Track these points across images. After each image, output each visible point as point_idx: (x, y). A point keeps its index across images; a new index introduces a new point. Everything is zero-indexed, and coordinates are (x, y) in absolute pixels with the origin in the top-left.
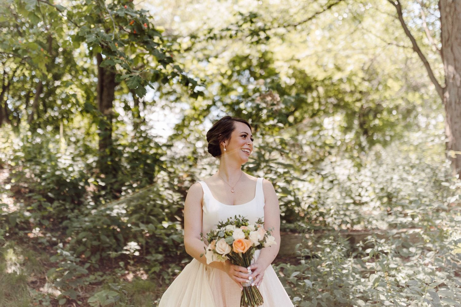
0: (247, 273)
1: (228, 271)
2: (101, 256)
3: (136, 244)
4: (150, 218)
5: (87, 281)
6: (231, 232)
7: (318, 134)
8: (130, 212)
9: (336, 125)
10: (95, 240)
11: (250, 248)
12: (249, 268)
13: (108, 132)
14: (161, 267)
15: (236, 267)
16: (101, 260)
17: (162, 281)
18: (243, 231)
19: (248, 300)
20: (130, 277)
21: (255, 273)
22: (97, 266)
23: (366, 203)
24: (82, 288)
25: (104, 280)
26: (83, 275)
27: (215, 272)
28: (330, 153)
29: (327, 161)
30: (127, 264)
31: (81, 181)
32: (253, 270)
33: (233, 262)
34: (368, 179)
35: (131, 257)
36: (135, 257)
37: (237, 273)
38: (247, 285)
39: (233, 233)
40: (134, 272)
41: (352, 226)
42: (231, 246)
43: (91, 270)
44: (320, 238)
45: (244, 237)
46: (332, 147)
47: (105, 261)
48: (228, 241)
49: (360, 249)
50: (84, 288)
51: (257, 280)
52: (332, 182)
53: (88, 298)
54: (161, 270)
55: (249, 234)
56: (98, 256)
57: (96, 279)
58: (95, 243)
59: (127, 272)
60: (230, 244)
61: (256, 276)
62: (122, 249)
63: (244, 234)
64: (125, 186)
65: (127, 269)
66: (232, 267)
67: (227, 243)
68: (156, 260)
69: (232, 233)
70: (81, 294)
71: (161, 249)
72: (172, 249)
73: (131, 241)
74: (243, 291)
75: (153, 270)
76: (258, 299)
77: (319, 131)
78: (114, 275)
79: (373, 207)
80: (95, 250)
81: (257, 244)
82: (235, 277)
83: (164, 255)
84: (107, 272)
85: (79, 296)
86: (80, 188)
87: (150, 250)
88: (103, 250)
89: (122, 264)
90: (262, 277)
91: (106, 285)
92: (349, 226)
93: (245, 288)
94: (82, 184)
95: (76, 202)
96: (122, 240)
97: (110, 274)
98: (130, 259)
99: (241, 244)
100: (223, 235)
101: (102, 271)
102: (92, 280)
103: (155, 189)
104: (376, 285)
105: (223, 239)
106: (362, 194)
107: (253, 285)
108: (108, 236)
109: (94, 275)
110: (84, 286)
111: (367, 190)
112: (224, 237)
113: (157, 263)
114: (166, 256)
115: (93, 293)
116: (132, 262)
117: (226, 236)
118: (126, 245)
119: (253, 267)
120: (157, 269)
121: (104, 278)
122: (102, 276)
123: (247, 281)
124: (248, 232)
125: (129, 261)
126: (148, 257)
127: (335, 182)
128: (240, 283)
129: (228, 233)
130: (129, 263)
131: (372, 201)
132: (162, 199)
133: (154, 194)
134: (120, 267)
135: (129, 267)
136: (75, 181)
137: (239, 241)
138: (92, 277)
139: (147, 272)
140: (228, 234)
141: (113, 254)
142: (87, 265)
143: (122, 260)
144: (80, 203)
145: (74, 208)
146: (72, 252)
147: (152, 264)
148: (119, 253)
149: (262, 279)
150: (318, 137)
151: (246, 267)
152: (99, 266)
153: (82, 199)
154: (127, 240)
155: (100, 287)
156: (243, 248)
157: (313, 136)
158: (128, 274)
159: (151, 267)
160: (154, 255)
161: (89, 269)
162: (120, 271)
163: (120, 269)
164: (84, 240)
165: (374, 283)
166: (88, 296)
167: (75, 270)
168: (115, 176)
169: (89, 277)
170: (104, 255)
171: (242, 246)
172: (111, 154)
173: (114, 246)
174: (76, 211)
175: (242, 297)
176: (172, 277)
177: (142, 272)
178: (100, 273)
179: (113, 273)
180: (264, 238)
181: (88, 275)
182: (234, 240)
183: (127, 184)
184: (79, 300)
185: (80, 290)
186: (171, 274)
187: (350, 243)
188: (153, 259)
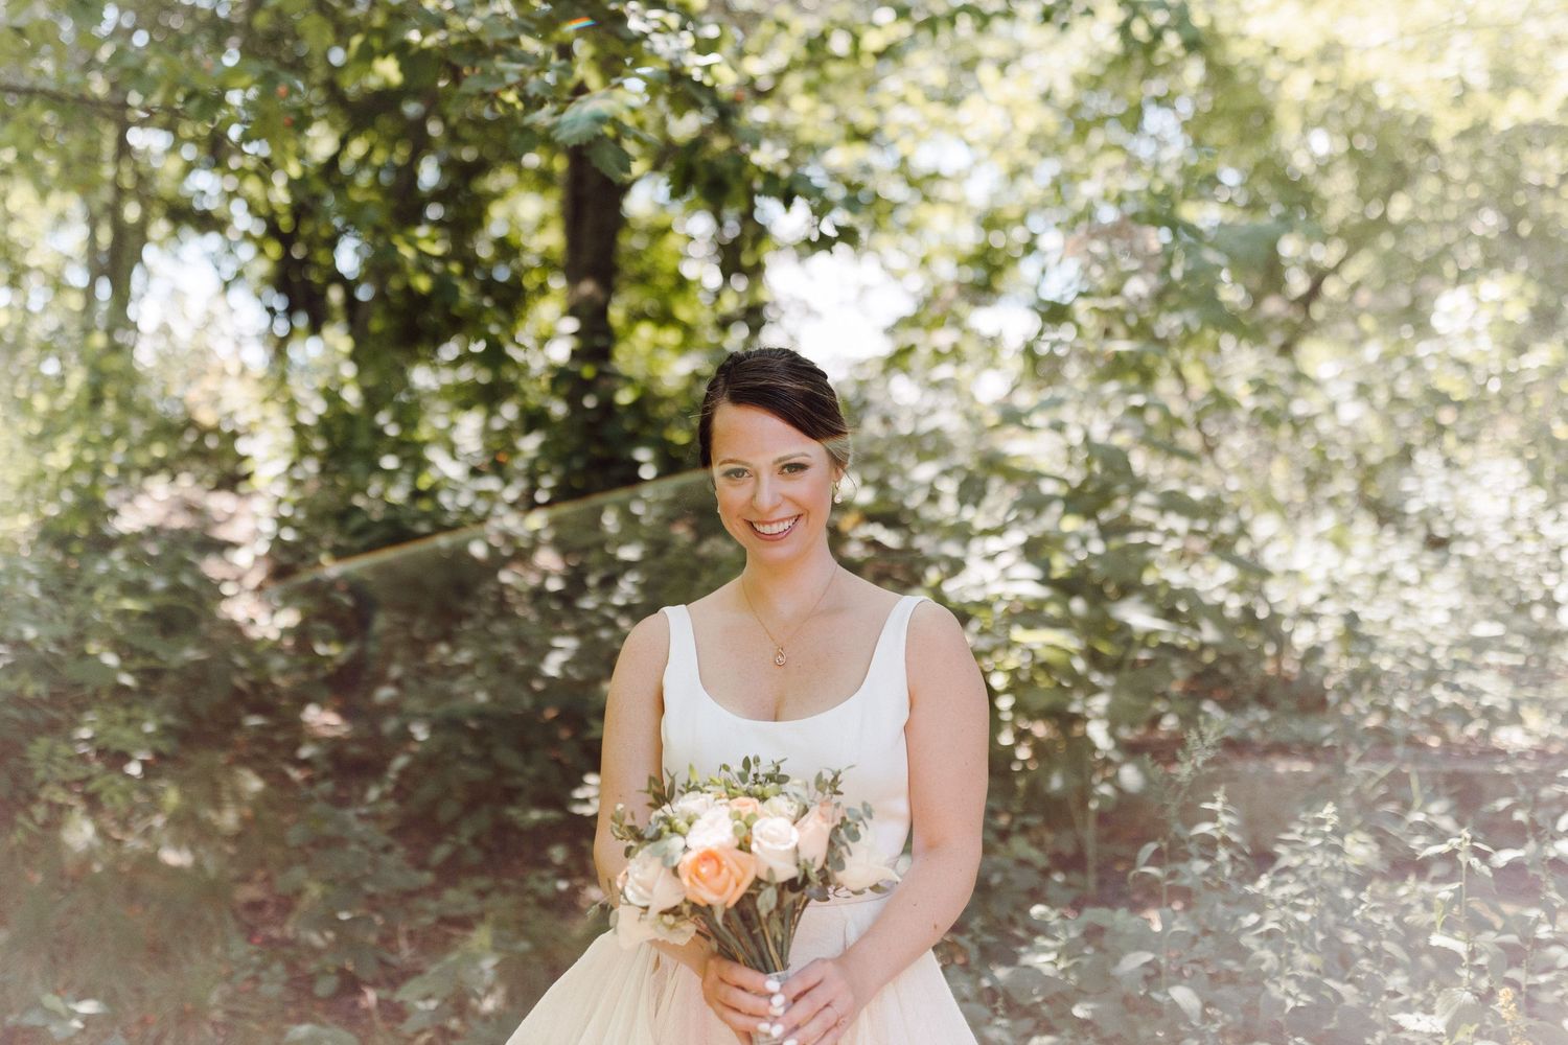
0: (763, 994)
5: (426, 913)
6: (692, 820)
9: (1485, 317)
11: (754, 887)
15: (725, 969)
22: (476, 856)
24: (410, 936)
25: (488, 911)
37: (723, 991)
42: (675, 872)
50: (419, 938)
55: (750, 828)
56: (484, 820)
60: (670, 866)
66: (714, 966)
78: (529, 893)
81: (786, 872)
82: (719, 1008)
89: (558, 853)
100: (655, 830)
101: (495, 873)
102: (450, 906)
104: (1461, 1035)
109: (460, 887)
110: (415, 928)
117: (667, 833)
118: (580, 783)
124: (750, 822)
129: (677, 823)
137: (708, 857)
138: (451, 897)
140: (674, 829)
156: (719, 884)
165: (1452, 1027)
169: (437, 897)
171: (718, 876)
180: (832, 848)
181: (435, 891)
182: (688, 850)
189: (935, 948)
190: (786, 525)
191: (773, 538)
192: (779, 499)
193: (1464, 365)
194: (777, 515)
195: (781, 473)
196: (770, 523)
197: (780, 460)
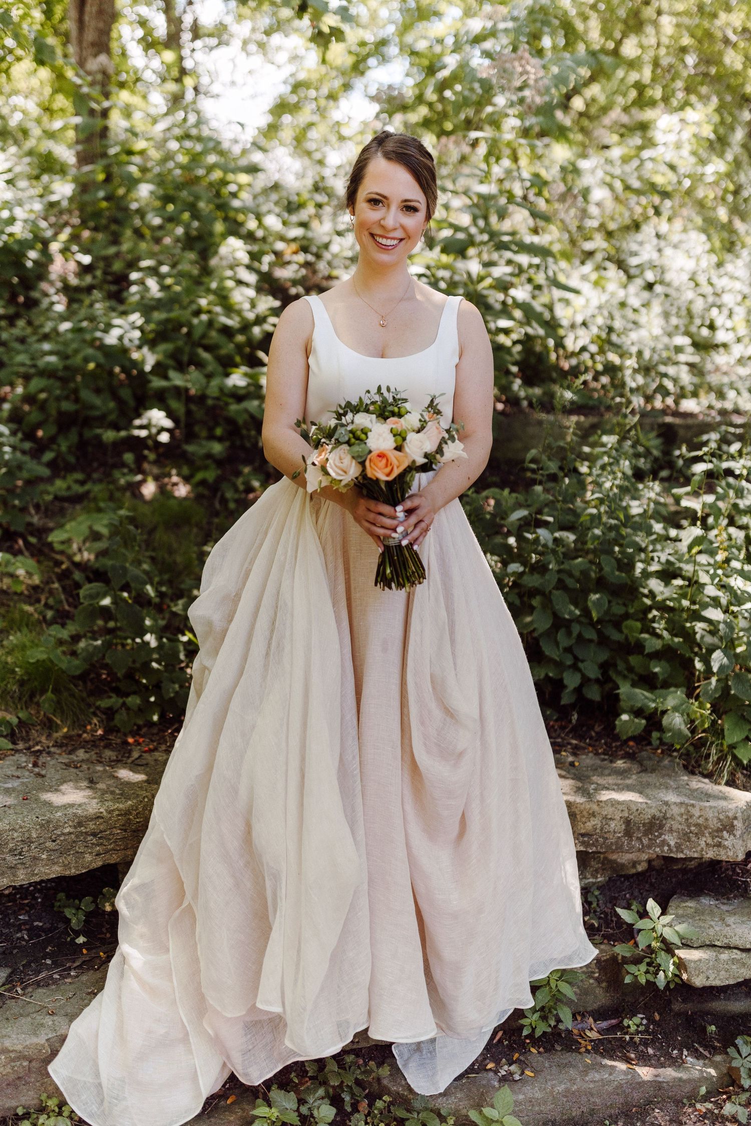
0: (394, 518)
1: (353, 509)
2: (81, 435)
3: (162, 414)
4: (197, 355)
5: (48, 493)
6: (365, 432)
7: (637, 156)
8: (151, 336)
9: (686, 135)
10: (67, 398)
11: (405, 470)
12: (399, 508)
13: (99, 122)
14: (219, 472)
15: (372, 504)
16: (82, 446)
17: (220, 503)
18: (391, 431)
19: (391, 572)
20: (149, 489)
21: (413, 519)
22: (72, 459)
23: (725, 346)
24: (37, 507)
25: (88, 493)
26: (39, 480)
27: (329, 507)
28: (658, 212)
29: (648, 230)
30: (140, 459)
31: (32, 248)
32: (409, 512)
33: (365, 492)
34: (738, 286)
35: (150, 442)
36: (158, 444)
37: (371, 516)
38: (392, 543)
39: (369, 434)
40: (156, 478)
41: (677, 403)
42: (363, 464)
43: (58, 468)
44: (594, 428)
45: (394, 445)
46: (665, 195)
47: (90, 449)
48: (356, 455)
49: (681, 462)
50: (43, 508)
51: (416, 533)
52: (650, 286)
53: (51, 530)
54: (219, 480)
55: (404, 439)
56: (73, 437)
57: (69, 488)
58: (67, 406)
59: (139, 477)
60: (360, 460)
61: (416, 525)
62: (129, 426)
63: (393, 439)
64: (140, 270)
65: (140, 471)
66: (363, 503)
67: (353, 457)
68: (209, 456)
69: (366, 434)
70: (35, 520)
71: (219, 431)
72: (248, 430)
73: (151, 408)
74: (383, 554)
75: (199, 476)
76: (413, 572)
77: (641, 148)
78: (109, 483)
79: (738, 357)
80: (65, 422)
81: (421, 461)
82: (367, 524)
83: (227, 444)
84: (95, 476)
85: (30, 524)
86: (29, 264)
87: (197, 428)
88: (87, 422)
89: (129, 457)
90: (428, 526)
91: (92, 505)
92: (670, 401)
93: (387, 548)
94: (33, 254)
95: (21, 299)
96: (132, 403)
97: (100, 481)
98: (148, 448)
99: (384, 461)
100: (347, 439)
101: (83, 471)
102: (60, 489)
103: (214, 285)
104: (694, 551)
105: (345, 447)
106: (719, 322)
107: (405, 543)
108: (98, 391)
109: (64, 478)
110: (41, 502)
111: (730, 315)
112: (348, 443)
113: (209, 462)
114: (232, 447)
115: (63, 521)
116: (152, 456)
117: (353, 440)
118: (139, 416)
119: (409, 504)
120: (210, 475)
121: (87, 487)
122: (82, 483)
123: (394, 535)
124: (403, 435)
125: (146, 452)
126: (190, 448)
127: (658, 289)
128: (379, 537)
129: (359, 433)
130: (145, 458)
131: (739, 340)
132: (229, 309)
133: (211, 297)
134: (124, 465)
135: (146, 466)
136: (16, 247)
137: (381, 456)
138: (59, 484)
139: (187, 479)
140: (358, 437)
141: (109, 435)
142: (48, 456)
143: (130, 449)
144: (32, 303)
145: (17, 316)
146: (14, 426)
147: (199, 463)
148: (123, 433)
149: (426, 530)
150: (635, 163)
151: (394, 505)
152: (78, 459)
153: (35, 294)
154: (142, 403)
155: (78, 507)
156: (388, 470)
157: (625, 160)
158: (144, 481)
159: (195, 469)
160: (204, 443)
161: (51, 464)
162: (124, 474)
163: (125, 470)
164: (43, 396)
165: (690, 548)
166: (51, 525)
167: (20, 467)
168: (116, 240)
169: (52, 484)
170: (88, 434)
171: (387, 466)
172: (108, 179)
173: (112, 417)
174: (21, 323)
175: (379, 566)
176: (243, 496)
177: (175, 479)
178: (79, 476)
179: (108, 477)
180: (440, 444)
181: (50, 480)
182: (370, 452)
183: (145, 263)
184: (32, 535)
185: (33, 511)
186: (241, 487)
187: (663, 443)
188: (202, 451)
189: (461, 498)
190: (395, 242)
191: (385, 248)
192: (398, 225)
193: (672, 167)
194: (391, 235)
195: (402, 210)
196: (387, 238)
197: (406, 201)
